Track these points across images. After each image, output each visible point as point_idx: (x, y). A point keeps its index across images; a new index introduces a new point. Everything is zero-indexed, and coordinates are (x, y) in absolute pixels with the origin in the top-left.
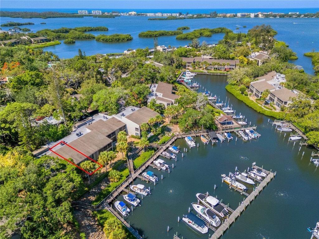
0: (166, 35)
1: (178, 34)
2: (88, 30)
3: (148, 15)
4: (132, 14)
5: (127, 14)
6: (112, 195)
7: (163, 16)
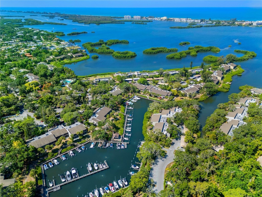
0: (164, 51)
1: (173, 51)
2: (115, 43)
3: (175, 21)
4: (163, 19)
5: (159, 19)
6: (46, 162)
7: (187, 21)
